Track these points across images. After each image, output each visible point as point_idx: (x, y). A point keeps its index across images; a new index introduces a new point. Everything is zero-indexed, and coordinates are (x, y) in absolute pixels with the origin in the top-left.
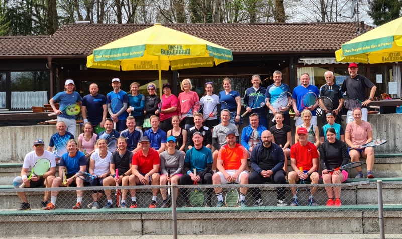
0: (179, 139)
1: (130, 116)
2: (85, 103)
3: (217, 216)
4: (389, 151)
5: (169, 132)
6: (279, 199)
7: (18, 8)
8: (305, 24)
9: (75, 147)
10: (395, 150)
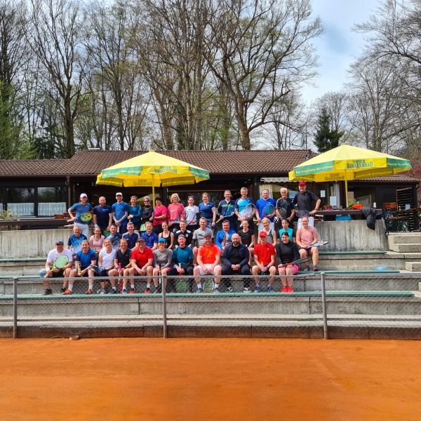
0: (168, 240)
1: (130, 222)
2: (95, 212)
3: (197, 300)
4: (330, 250)
5: (160, 235)
6: (245, 286)
7: (44, 138)
8: (265, 151)
9: (88, 246)
10: (335, 249)
